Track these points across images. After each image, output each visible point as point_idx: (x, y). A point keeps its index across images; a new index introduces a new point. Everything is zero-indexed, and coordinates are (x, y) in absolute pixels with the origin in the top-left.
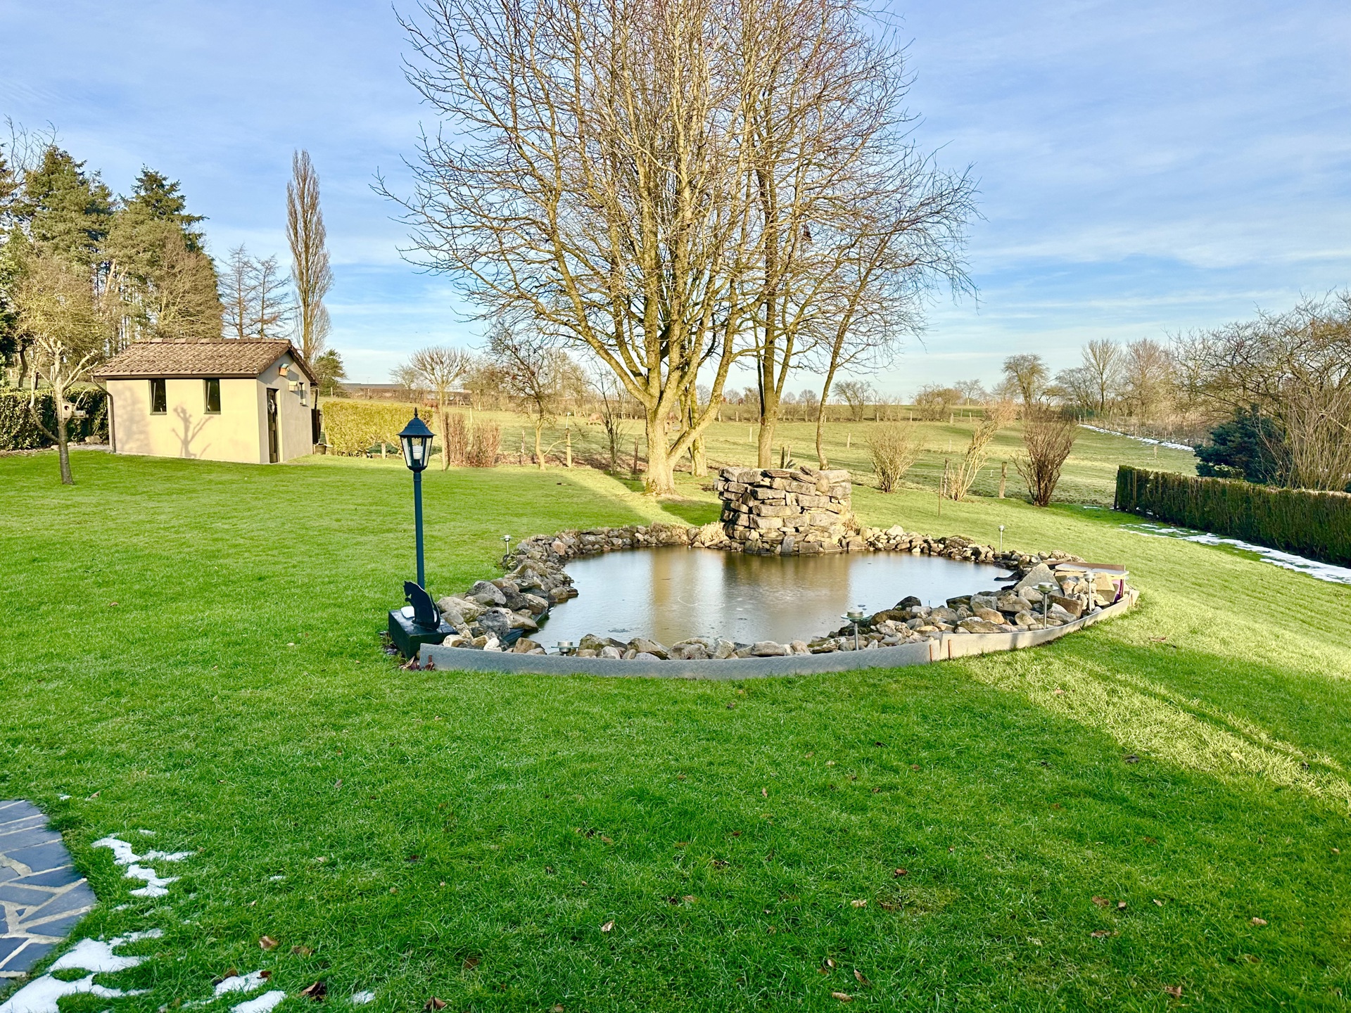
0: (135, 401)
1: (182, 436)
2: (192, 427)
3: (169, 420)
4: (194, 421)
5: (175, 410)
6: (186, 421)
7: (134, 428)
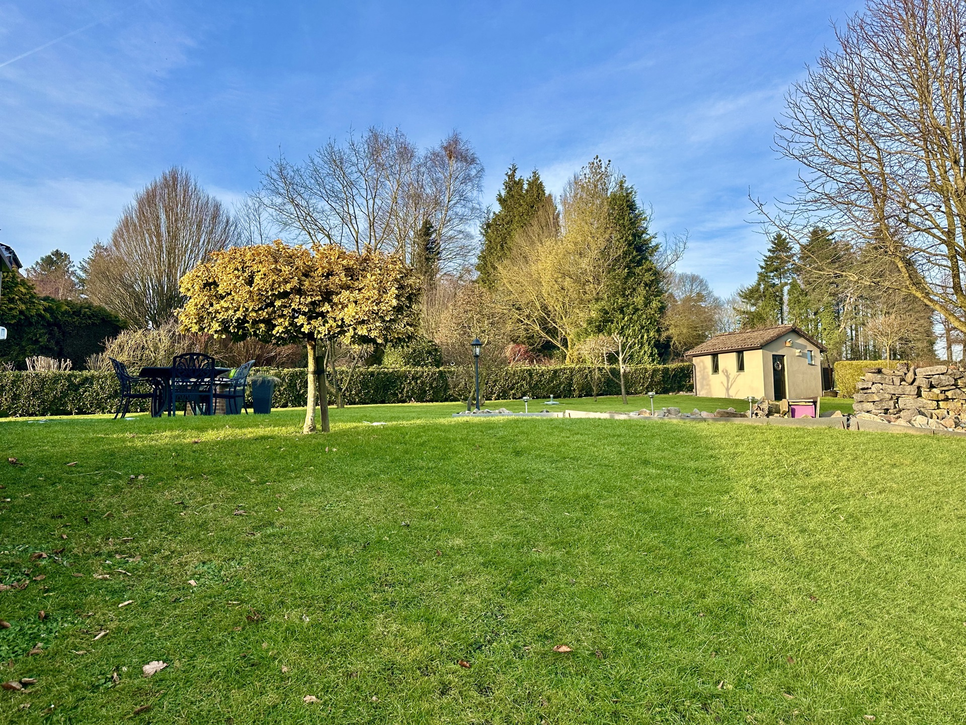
0: (705, 368)
1: (726, 385)
2: (730, 380)
3: (720, 376)
4: (731, 377)
5: (723, 371)
6: (728, 377)
7: (705, 382)
